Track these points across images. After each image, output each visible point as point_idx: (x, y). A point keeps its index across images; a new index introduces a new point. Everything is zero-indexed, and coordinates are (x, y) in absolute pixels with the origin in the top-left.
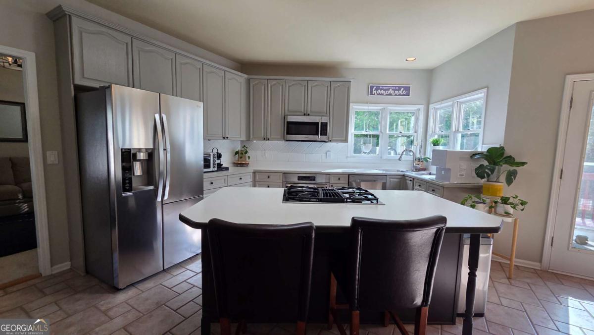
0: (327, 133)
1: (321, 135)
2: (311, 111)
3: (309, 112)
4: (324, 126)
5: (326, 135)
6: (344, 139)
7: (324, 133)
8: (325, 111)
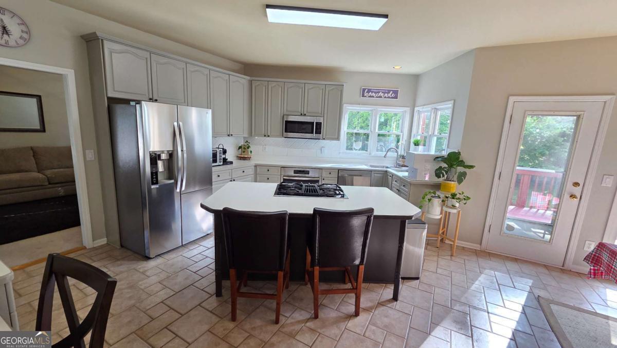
0: (321, 132)
1: (316, 133)
2: (307, 111)
3: (305, 113)
4: (319, 125)
5: (320, 133)
6: (336, 137)
7: (318, 131)
8: (320, 112)
